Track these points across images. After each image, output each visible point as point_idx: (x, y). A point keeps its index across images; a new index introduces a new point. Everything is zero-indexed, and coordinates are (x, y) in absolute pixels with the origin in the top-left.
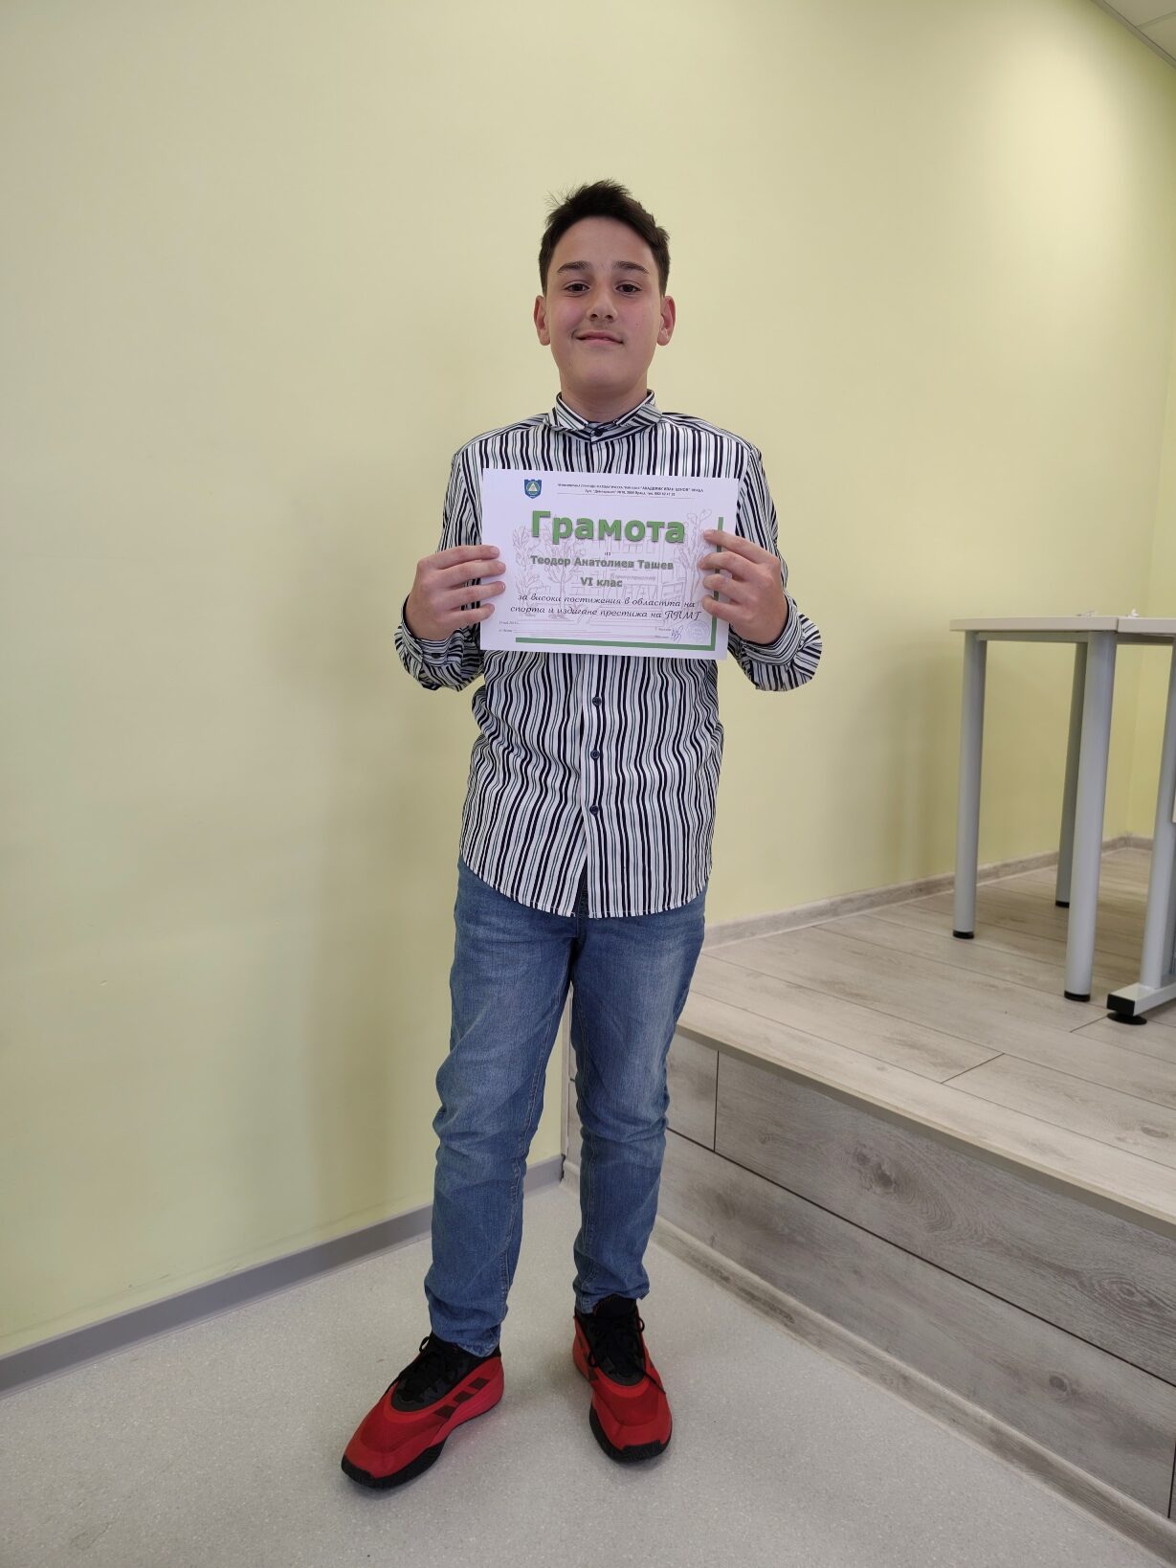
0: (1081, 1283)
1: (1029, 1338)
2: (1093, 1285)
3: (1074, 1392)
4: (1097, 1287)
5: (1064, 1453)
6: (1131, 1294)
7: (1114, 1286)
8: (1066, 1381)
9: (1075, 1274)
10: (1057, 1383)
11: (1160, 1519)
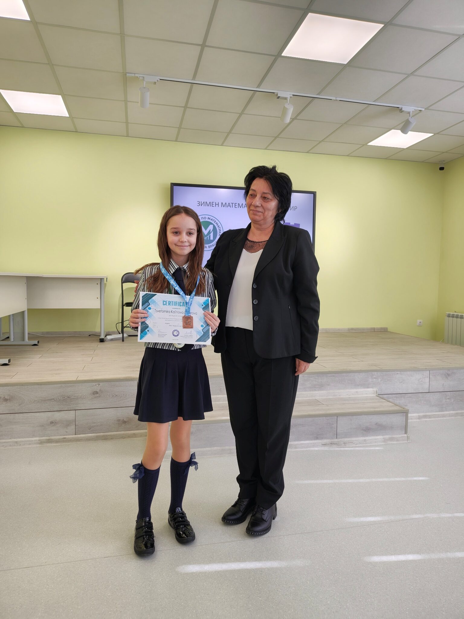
0: (55, 400)
1: (44, 417)
2: (57, 400)
3: (55, 422)
4: (58, 399)
5: (55, 436)
6: (64, 397)
7: (61, 398)
8: (53, 421)
9: (53, 399)
10: (52, 423)
11: (74, 436)
